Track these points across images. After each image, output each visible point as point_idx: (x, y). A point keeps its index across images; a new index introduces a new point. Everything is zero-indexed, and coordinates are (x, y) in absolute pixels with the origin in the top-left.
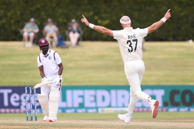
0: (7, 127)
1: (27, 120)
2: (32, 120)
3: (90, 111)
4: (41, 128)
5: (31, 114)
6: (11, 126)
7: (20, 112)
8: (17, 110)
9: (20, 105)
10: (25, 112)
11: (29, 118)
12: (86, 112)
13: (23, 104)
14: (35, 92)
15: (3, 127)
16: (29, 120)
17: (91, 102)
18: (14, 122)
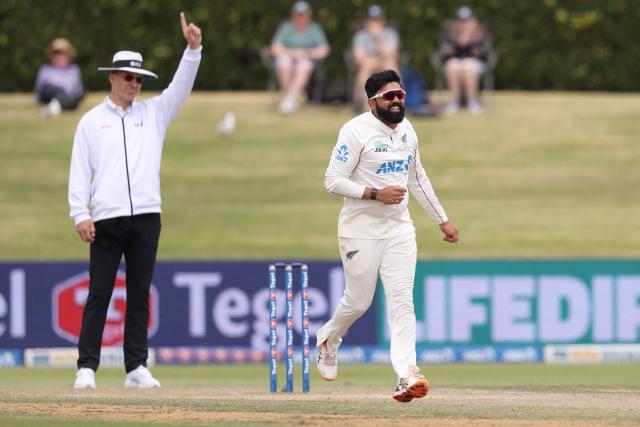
0: (195, 415)
1: (274, 389)
2: (289, 388)
3: (513, 355)
4: (322, 418)
5: (288, 369)
6: (210, 410)
7: (248, 360)
8: (239, 353)
9: (251, 332)
10: (267, 359)
11: (282, 383)
12: (499, 359)
13: (262, 327)
14: (305, 285)
15: (182, 417)
16: (278, 390)
17: (518, 321)
18: (224, 397)
